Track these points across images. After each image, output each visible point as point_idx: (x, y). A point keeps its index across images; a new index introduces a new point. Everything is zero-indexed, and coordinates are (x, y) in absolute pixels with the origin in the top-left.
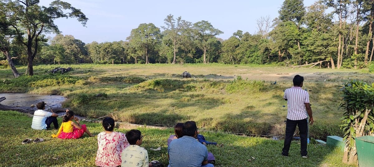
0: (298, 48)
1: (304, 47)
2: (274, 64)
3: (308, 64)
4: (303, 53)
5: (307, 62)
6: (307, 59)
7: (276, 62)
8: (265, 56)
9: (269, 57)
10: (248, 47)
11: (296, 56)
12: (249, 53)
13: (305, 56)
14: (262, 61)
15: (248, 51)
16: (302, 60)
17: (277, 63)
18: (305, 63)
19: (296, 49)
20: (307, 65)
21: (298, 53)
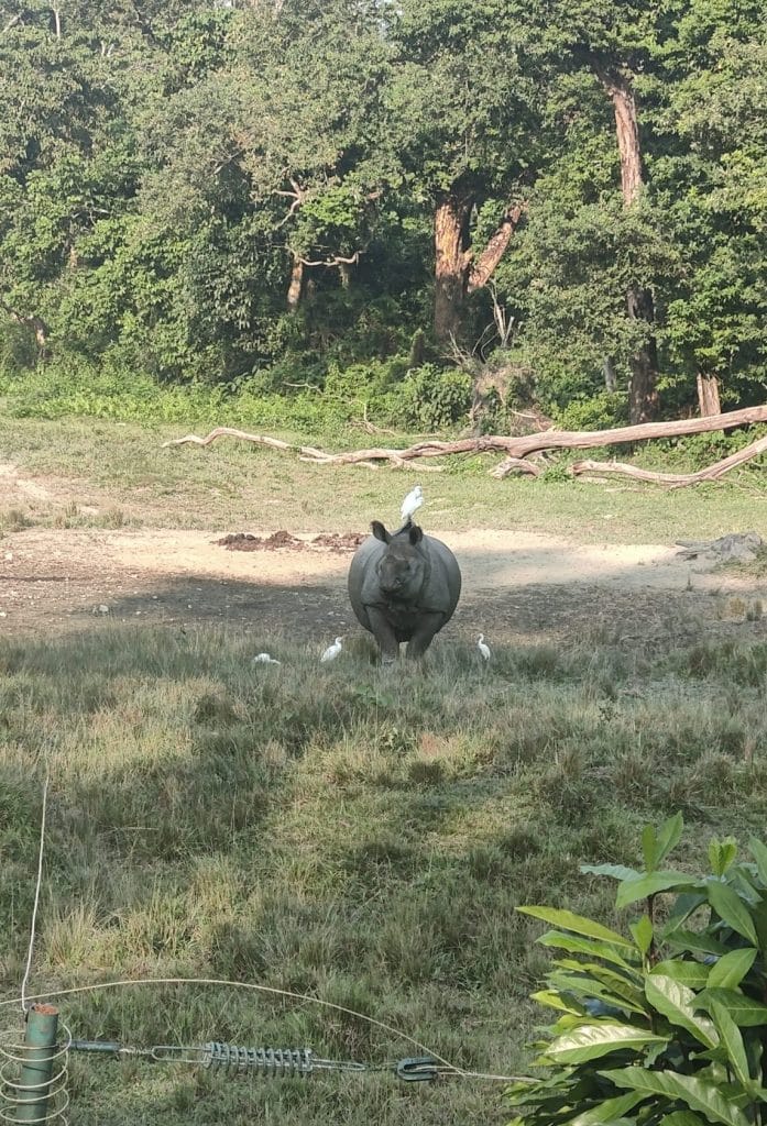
0: (616, 179)
1: (682, 175)
2: (355, 384)
3: (726, 407)
4: (659, 261)
5: (708, 390)
6: (707, 340)
7: (382, 370)
8: (243, 272)
9: (294, 292)
10: (51, 119)
11: (578, 293)
12: (62, 209)
13: (686, 294)
14: (199, 334)
15: (38, 181)
16: (653, 359)
17: (399, 373)
18: (683, 402)
19: (590, 193)
20: (712, 418)
21: (601, 252)
